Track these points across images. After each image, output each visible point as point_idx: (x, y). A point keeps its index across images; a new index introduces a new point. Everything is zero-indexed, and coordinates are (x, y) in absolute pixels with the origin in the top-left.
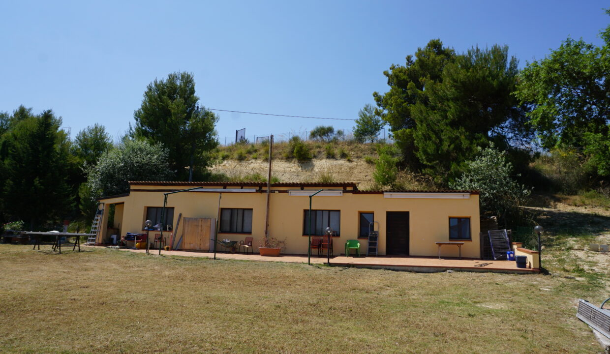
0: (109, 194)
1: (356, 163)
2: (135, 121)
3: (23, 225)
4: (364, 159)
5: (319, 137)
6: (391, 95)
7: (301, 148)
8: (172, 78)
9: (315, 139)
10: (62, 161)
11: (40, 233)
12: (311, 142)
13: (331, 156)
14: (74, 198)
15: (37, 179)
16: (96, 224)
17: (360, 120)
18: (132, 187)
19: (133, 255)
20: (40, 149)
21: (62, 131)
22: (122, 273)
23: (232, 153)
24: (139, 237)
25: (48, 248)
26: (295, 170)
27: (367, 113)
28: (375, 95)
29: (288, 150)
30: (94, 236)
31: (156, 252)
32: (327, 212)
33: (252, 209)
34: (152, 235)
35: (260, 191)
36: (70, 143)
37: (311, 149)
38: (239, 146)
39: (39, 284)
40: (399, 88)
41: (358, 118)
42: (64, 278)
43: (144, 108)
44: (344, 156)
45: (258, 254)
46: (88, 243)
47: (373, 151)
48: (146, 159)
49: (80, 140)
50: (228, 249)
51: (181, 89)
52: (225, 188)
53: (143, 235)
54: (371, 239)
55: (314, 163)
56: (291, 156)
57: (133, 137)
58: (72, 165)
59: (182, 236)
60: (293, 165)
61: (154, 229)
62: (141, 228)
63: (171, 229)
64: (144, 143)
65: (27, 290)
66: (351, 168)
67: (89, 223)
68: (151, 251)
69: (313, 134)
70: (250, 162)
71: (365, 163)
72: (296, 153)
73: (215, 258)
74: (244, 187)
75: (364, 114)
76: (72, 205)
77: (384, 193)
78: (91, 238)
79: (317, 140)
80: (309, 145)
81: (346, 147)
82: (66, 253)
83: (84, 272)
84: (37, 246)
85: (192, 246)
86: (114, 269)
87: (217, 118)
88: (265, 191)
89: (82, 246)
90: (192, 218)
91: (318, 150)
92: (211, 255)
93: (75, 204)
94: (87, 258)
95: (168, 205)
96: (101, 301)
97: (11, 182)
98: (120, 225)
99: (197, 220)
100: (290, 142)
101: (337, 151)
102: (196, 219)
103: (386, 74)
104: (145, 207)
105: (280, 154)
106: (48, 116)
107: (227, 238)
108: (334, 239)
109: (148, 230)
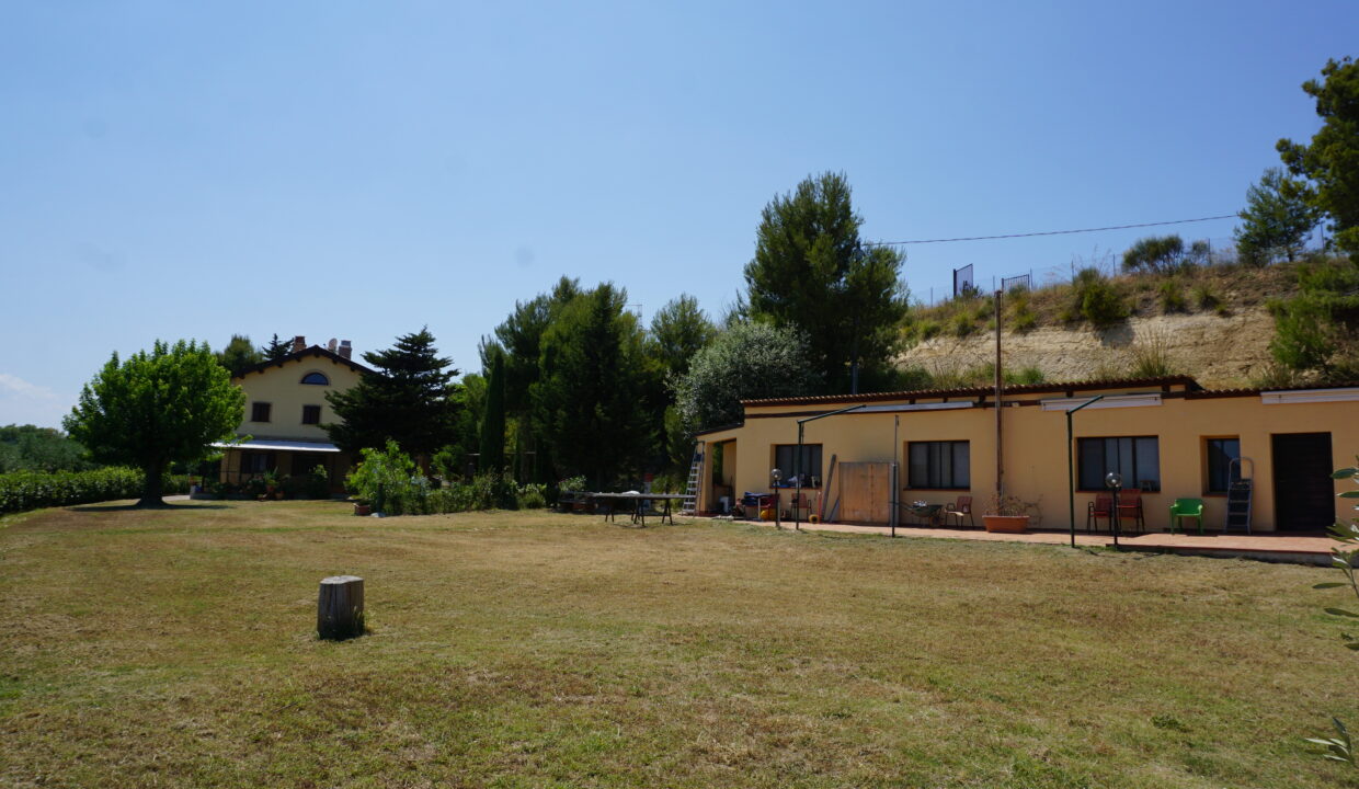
0: (714, 425)
1: (1241, 319)
2: (747, 285)
3: (586, 483)
4: (1264, 307)
5: (1145, 265)
6: (1323, 141)
7: (1099, 296)
8: (806, 190)
9: (1137, 269)
10: (633, 372)
11: (612, 494)
12: (1125, 278)
13: (1175, 307)
14: (657, 433)
15: (599, 405)
16: (694, 479)
17: (1254, 209)
18: (748, 411)
19: (753, 530)
20: (600, 354)
21: (629, 314)
22: (735, 555)
23: (945, 322)
24: (765, 500)
25: (625, 519)
26: (1087, 348)
27: (1271, 190)
28: (1283, 146)
29: (1070, 302)
30: (693, 500)
31: (792, 526)
32: (1129, 442)
33: (968, 442)
34: (787, 495)
35: (983, 405)
36: (642, 333)
37: (1125, 295)
38: (959, 305)
39: (622, 565)
40: (1345, 121)
41: (1247, 207)
42: (652, 560)
43: (761, 255)
44: (1208, 303)
45: (982, 529)
46: (685, 511)
47: (1288, 283)
48: (768, 356)
49: (659, 329)
50: (925, 521)
51: (824, 213)
52: (912, 402)
53: (771, 496)
54: (1234, 495)
55: (1133, 327)
56: (1078, 316)
57: (745, 315)
58: (649, 374)
59: (838, 499)
60: (1081, 335)
61: (790, 485)
62: (767, 483)
63: (819, 485)
64: (764, 329)
65: (610, 571)
66: (1228, 332)
67: (684, 477)
68: (782, 524)
69: (1131, 260)
70: (985, 337)
71: (1266, 317)
72: (1088, 308)
73: (894, 536)
74: (950, 399)
75: (1262, 196)
76: (654, 447)
77: (1263, 394)
78: (689, 503)
79: (1143, 272)
80: (1119, 285)
81: (1215, 281)
82: (652, 527)
83: (678, 553)
84: (610, 517)
85: (857, 516)
86: (724, 550)
87: (901, 256)
88: (992, 405)
89: (675, 516)
90: (853, 463)
91: (1142, 295)
92: (887, 531)
93: (659, 445)
94: (683, 535)
95: (807, 440)
96: (702, 587)
97: (564, 413)
98: (733, 479)
99: (864, 466)
100: (1075, 281)
101: (1191, 295)
102: (861, 464)
103: (1310, 88)
104: (772, 445)
105: (1051, 312)
106: (605, 292)
107: (921, 500)
108: (1146, 497)
109: (777, 488)
